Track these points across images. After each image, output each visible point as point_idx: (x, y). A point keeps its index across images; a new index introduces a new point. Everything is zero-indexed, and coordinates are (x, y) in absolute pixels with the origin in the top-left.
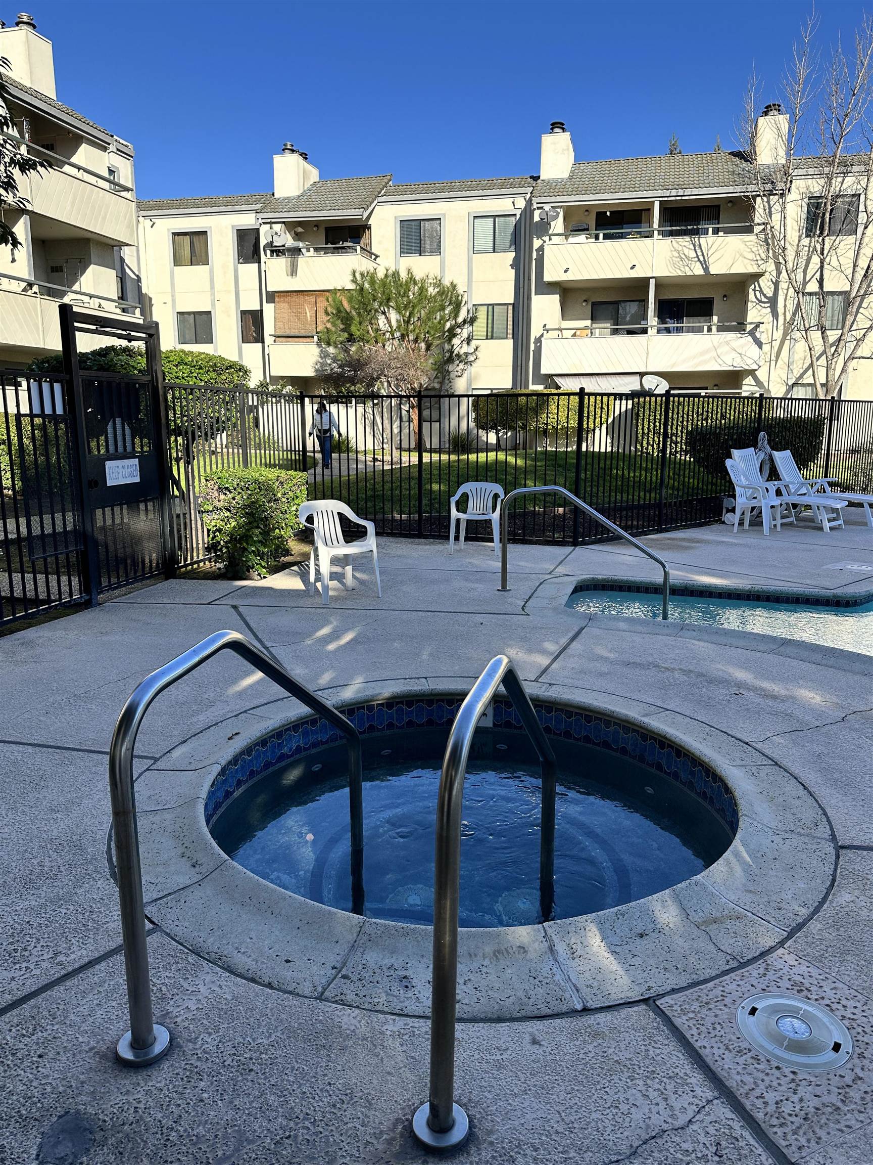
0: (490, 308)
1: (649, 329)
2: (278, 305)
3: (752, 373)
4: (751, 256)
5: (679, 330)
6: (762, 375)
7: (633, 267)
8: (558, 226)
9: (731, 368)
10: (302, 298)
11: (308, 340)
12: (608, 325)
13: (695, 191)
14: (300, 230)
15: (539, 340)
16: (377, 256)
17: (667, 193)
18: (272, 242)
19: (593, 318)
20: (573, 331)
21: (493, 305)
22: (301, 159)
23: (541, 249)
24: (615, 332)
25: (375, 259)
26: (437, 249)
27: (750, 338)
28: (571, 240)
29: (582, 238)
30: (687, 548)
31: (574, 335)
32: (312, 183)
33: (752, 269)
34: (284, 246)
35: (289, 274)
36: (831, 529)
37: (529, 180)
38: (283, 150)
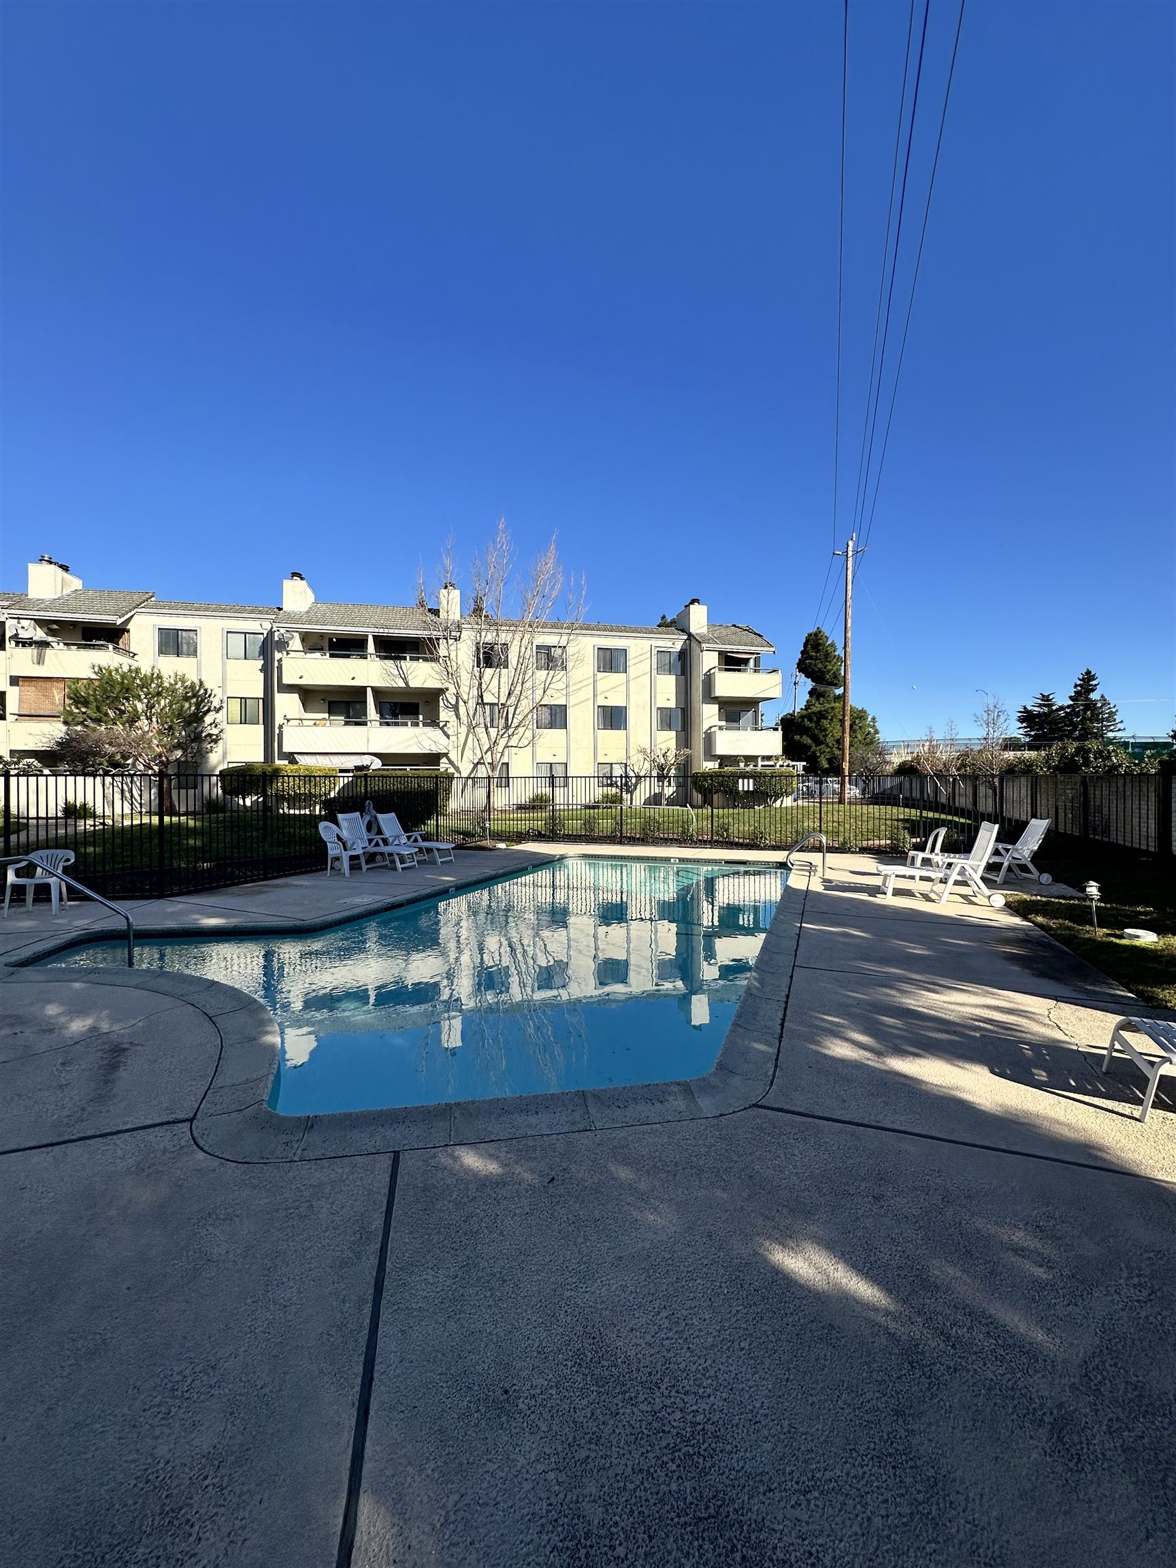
0: (243, 700)
1: (369, 722)
2: (23, 688)
3: (446, 755)
4: (437, 677)
5: (396, 724)
6: (453, 756)
7: (353, 679)
8: (296, 643)
9: (429, 752)
10: (49, 684)
11: (55, 719)
12: (343, 718)
13: (396, 631)
14: (55, 627)
15: (281, 727)
16: (135, 654)
17: (377, 630)
18: (17, 635)
19: (330, 713)
20: (314, 721)
21: (245, 698)
22: (59, 570)
23: (280, 660)
24: (347, 723)
25: (133, 657)
26: (194, 653)
27: (440, 731)
28: (309, 655)
29: (318, 655)
30: (267, 892)
31: (315, 724)
32: (73, 590)
33: (439, 686)
34: (32, 638)
35: (35, 661)
36: (403, 869)
37: (276, 610)
38: (41, 560)
